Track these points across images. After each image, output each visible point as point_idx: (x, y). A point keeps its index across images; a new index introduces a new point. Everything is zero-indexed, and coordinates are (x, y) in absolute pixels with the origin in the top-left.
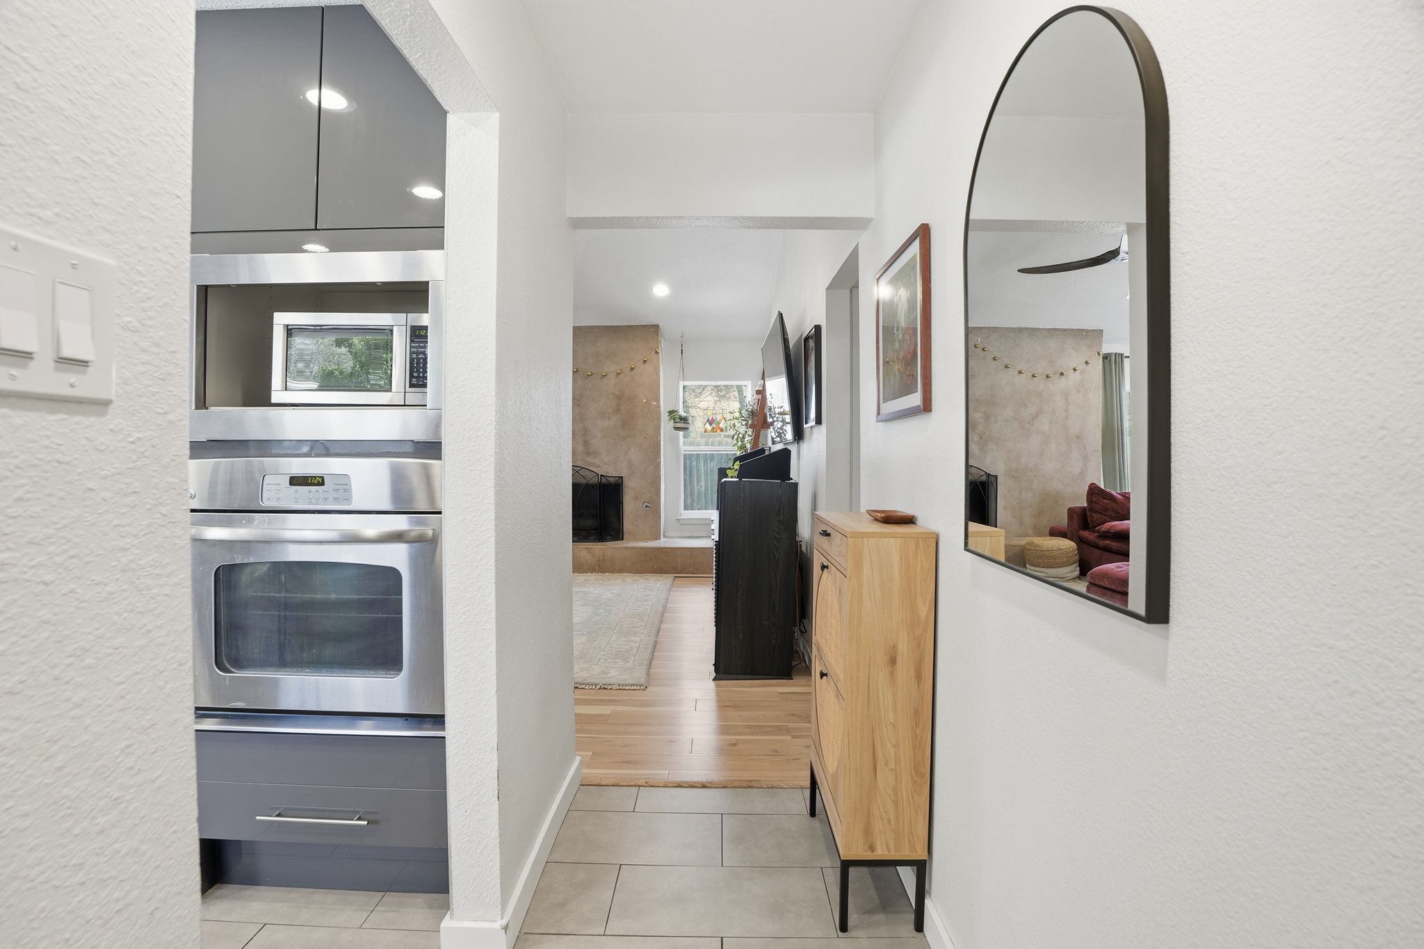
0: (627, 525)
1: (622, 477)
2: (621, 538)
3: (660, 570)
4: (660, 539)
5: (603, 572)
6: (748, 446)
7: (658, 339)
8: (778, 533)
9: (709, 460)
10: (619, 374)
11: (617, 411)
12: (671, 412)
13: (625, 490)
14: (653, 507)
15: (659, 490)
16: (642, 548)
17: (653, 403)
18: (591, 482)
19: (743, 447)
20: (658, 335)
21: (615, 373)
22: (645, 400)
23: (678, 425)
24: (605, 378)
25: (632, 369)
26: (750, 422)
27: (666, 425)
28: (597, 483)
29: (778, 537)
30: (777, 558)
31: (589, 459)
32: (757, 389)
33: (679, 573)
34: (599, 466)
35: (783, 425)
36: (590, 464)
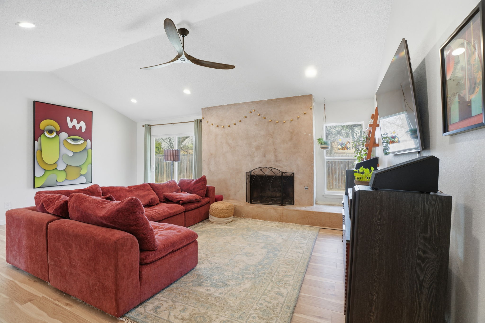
0: (296, 197)
1: (293, 173)
2: (293, 204)
3: (312, 224)
4: (313, 205)
5: (282, 222)
6: (364, 157)
7: (311, 102)
8: (424, 252)
9: (340, 164)
10: (292, 121)
11: (291, 139)
12: (319, 140)
13: (295, 179)
14: (309, 188)
15: (313, 180)
16: (302, 211)
17: (310, 135)
18: (278, 175)
19: (361, 158)
20: (311, 100)
21: (290, 121)
22: (305, 134)
23: (323, 146)
24: (285, 123)
25: (298, 118)
26: (365, 143)
27: (317, 147)
28: (280, 175)
29: (424, 256)
30: (421, 279)
31: (278, 164)
32: (369, 124)
33: (323, 226)
34: (282, 167)
35: (387, 145)
36: (277, 166)
